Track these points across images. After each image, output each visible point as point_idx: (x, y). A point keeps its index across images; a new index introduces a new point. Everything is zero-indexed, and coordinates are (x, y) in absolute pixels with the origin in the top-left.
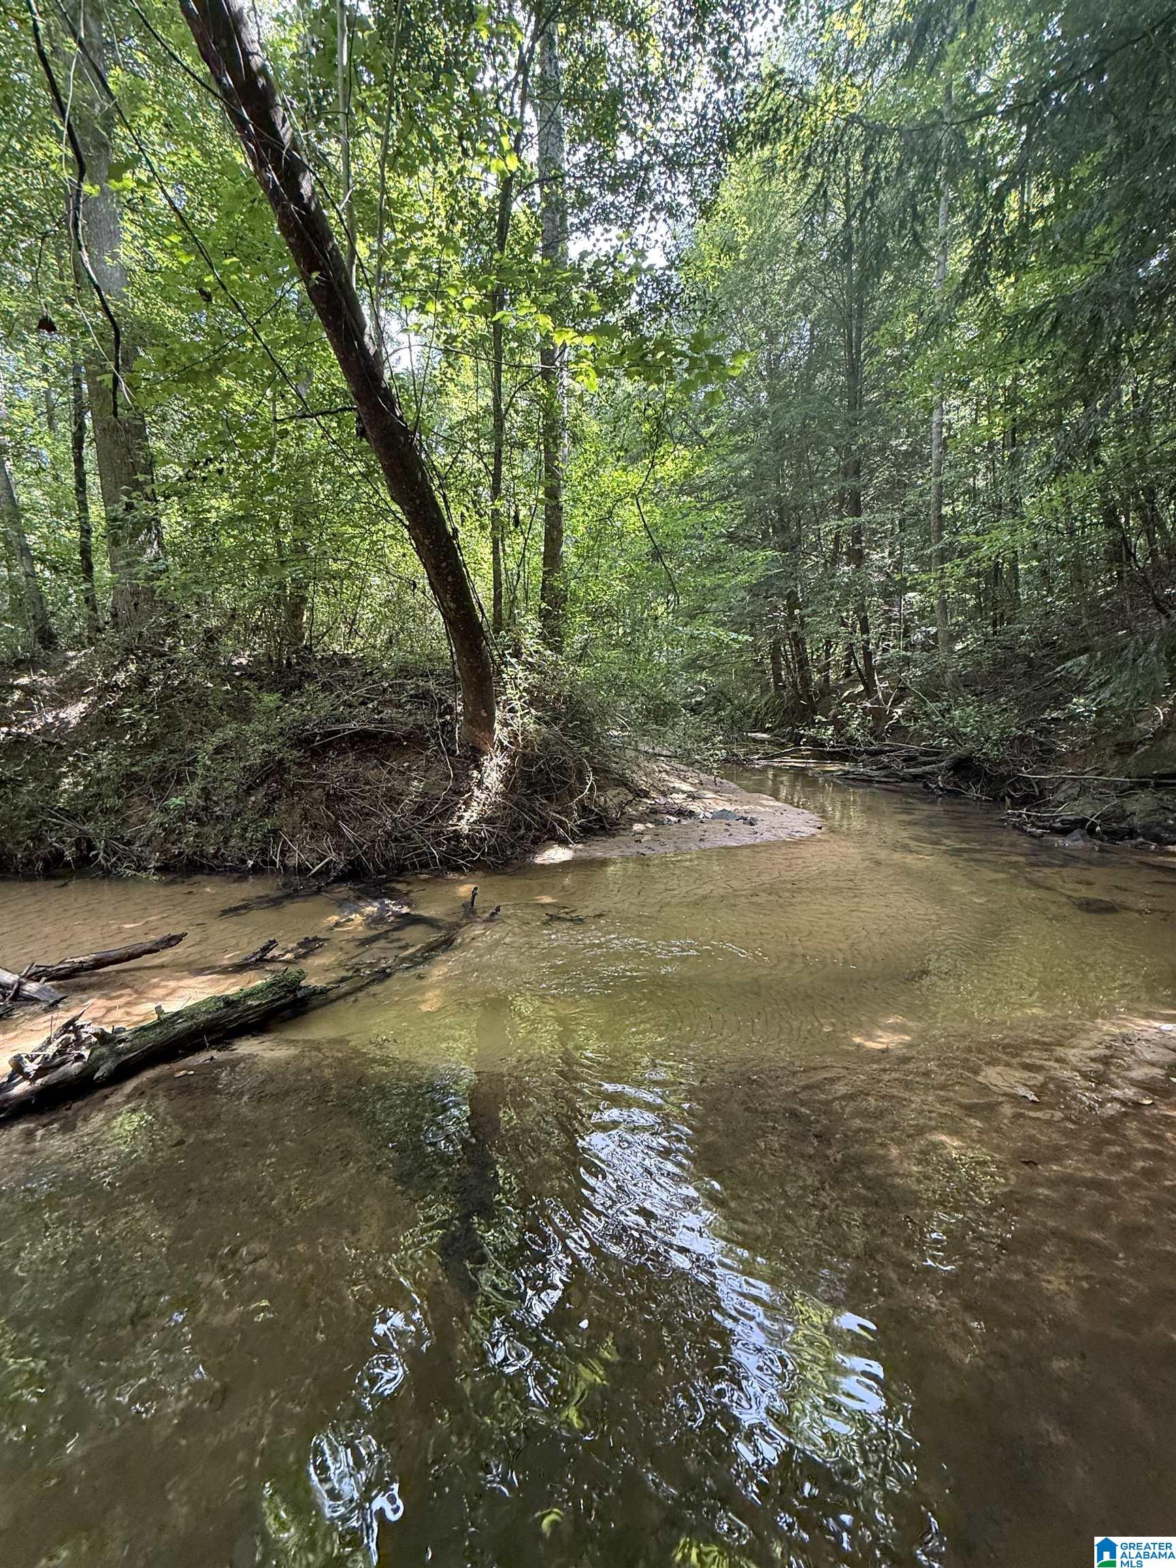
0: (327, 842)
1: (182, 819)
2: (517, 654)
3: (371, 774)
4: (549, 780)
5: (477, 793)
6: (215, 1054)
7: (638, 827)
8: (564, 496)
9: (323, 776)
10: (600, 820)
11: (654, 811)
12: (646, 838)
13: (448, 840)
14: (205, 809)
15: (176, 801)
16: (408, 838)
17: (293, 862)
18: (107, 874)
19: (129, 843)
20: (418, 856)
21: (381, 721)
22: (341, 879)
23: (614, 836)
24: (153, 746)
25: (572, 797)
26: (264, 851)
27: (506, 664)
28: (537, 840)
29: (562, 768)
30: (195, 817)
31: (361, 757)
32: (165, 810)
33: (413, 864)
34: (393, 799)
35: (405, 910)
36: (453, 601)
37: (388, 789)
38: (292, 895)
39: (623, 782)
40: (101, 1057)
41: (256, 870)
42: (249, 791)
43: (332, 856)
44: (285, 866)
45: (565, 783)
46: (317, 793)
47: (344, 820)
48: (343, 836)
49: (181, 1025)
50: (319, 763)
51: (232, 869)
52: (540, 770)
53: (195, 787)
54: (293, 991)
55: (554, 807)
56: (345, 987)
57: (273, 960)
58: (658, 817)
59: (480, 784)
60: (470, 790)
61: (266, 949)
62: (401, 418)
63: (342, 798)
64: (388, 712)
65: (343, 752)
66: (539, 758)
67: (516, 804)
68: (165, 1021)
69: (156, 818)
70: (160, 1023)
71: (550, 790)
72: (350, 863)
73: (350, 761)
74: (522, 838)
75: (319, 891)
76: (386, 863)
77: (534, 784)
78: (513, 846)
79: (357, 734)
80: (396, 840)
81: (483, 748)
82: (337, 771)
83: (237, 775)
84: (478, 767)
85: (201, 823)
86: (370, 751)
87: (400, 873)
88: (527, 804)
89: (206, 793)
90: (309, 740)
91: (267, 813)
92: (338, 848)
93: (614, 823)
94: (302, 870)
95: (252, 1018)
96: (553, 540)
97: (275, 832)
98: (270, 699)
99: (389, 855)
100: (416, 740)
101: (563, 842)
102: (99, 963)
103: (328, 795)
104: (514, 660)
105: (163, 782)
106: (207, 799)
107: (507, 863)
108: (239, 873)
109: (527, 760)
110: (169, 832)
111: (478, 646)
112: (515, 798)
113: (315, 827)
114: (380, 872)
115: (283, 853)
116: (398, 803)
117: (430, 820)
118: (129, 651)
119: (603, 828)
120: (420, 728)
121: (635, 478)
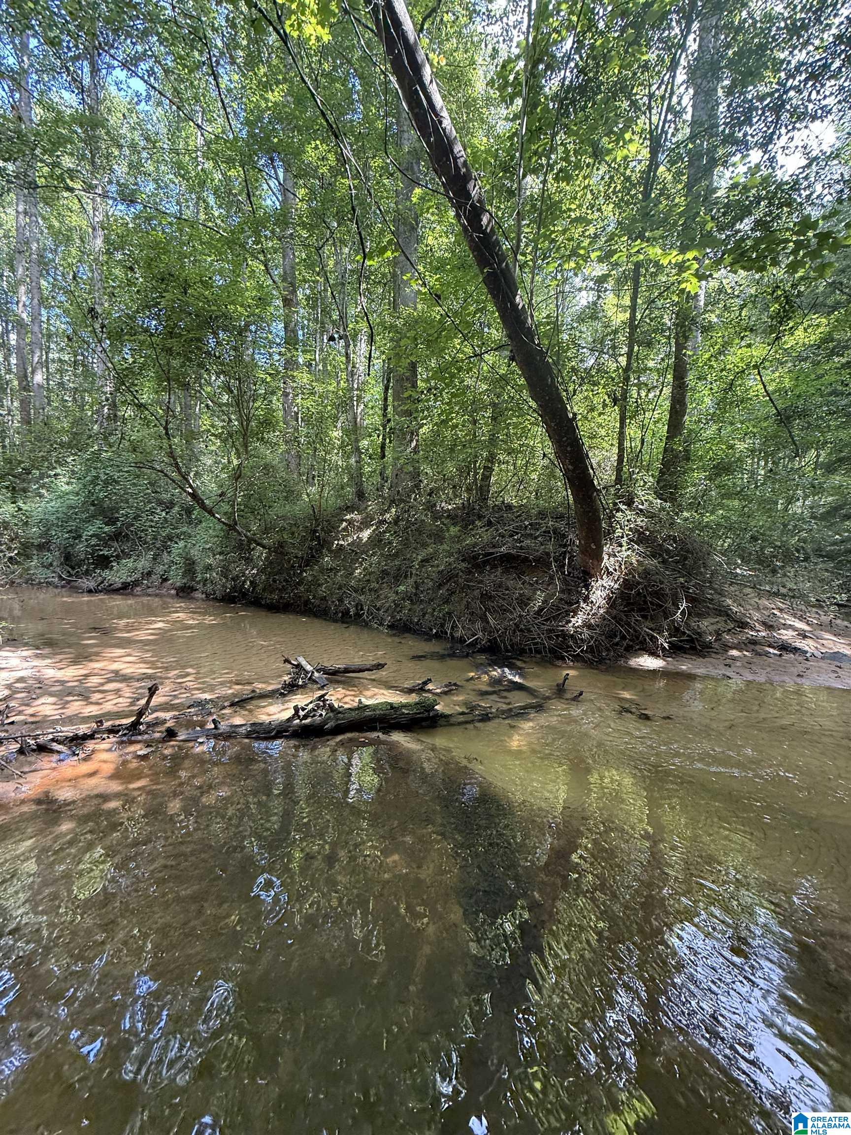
0: (478, 625)
1: (403, 599)
2: (630, 503)
3: (510, 583)
4: (645, 602)
5: (583, 605)
6: (380, 734)
7: (734, 653)
8: (691, 377)
9: (481, 582)
10: (691, 641)
11: (754, 642)
12: (738, 664)
13: (557, 636)
14: (416, 594)
15: (402, 588)
16: (529, 631)
17: (458, 635)
18: (366, 625)
19: (378, 609)
20: (535, 644)
21: (521, 548)
22: (482, 651)
23: (704, 657)
24: (396, 555)
25: (666, 618)
26: (442, 625)
27: (618, 510)
28: (628, 649)
29: (659, 594)
30: (410, 599)
31: (506, 571)
32: (397, 593)
33: (530, 649)
34: (524, 602)
35: (517, 679)
36: (571, 464)
37: (521, 595)
38: (452, 656)
39: (724, 613)
40: (329, 718)
41: (437, 636)
42: (440, 586)
43: (480, 635)
44: (453, 637)
45: (661, 606)
46: (477, 593)
47: (490, 612)
48: (488, 622)
49: (368, 713)
50: (480, 573)
51: (425, 633)
52: (639, 594)
53: (410, 581)
54: (428, 711)
55: (648, 623)
56: (462, 718)
57: (429, 691)
58: (758, 648)
59: (586, 599)
60: (578, 602)
61: (425, 683)
62: (538, 345)
63: (490, 597)
64: (528, 542)
65: (494, 567)
66: (639, 583)
67: (614, 618)
68: (362, 708)
69: (393, 597)
70: (358, 709)
71: (646, 609)
72: (489, 641)
73: (498, 573)
74: (617, 644)
75: (467, 656)
76: (512, 646)
77: (632, 604)
78: (608, 650)
79: (505, 555)
80: (521, 631)
81: (592, 572)
82: (490, 579)
83: (434, 576)
84: (587, 586)
85: (412, 603)
86: (512, 567)
87: (521, 654)
88: (624, 618)
89: (417, 586)
90: (475, 558)
91: (447, 601)
92: (484, 630)
93: (708, 646)
94: (462, 640)
95: (403, 721)
96: (676, 412)
97: (449, 614)
98: (454, 530)
99: (515, 640)
100: (542, 562)
101: (653, 654)
102: (347, 671)
103: (482, 594)
104: (623, 507)
105: (399, 576)
106: (417, 588)
107: (601, 661)
108: (428, 636)
109: (627, 584)
110: (397, 605)
111: (590, 497)
112: (615, 612)
113: (472, 614)
114: (508, 651)
115: (452, 628)
116: (526, 605)
117: (546, 620)
118: (393, 501)
119: (693, 648)
120: (548, 554)
121: (759, 351)
